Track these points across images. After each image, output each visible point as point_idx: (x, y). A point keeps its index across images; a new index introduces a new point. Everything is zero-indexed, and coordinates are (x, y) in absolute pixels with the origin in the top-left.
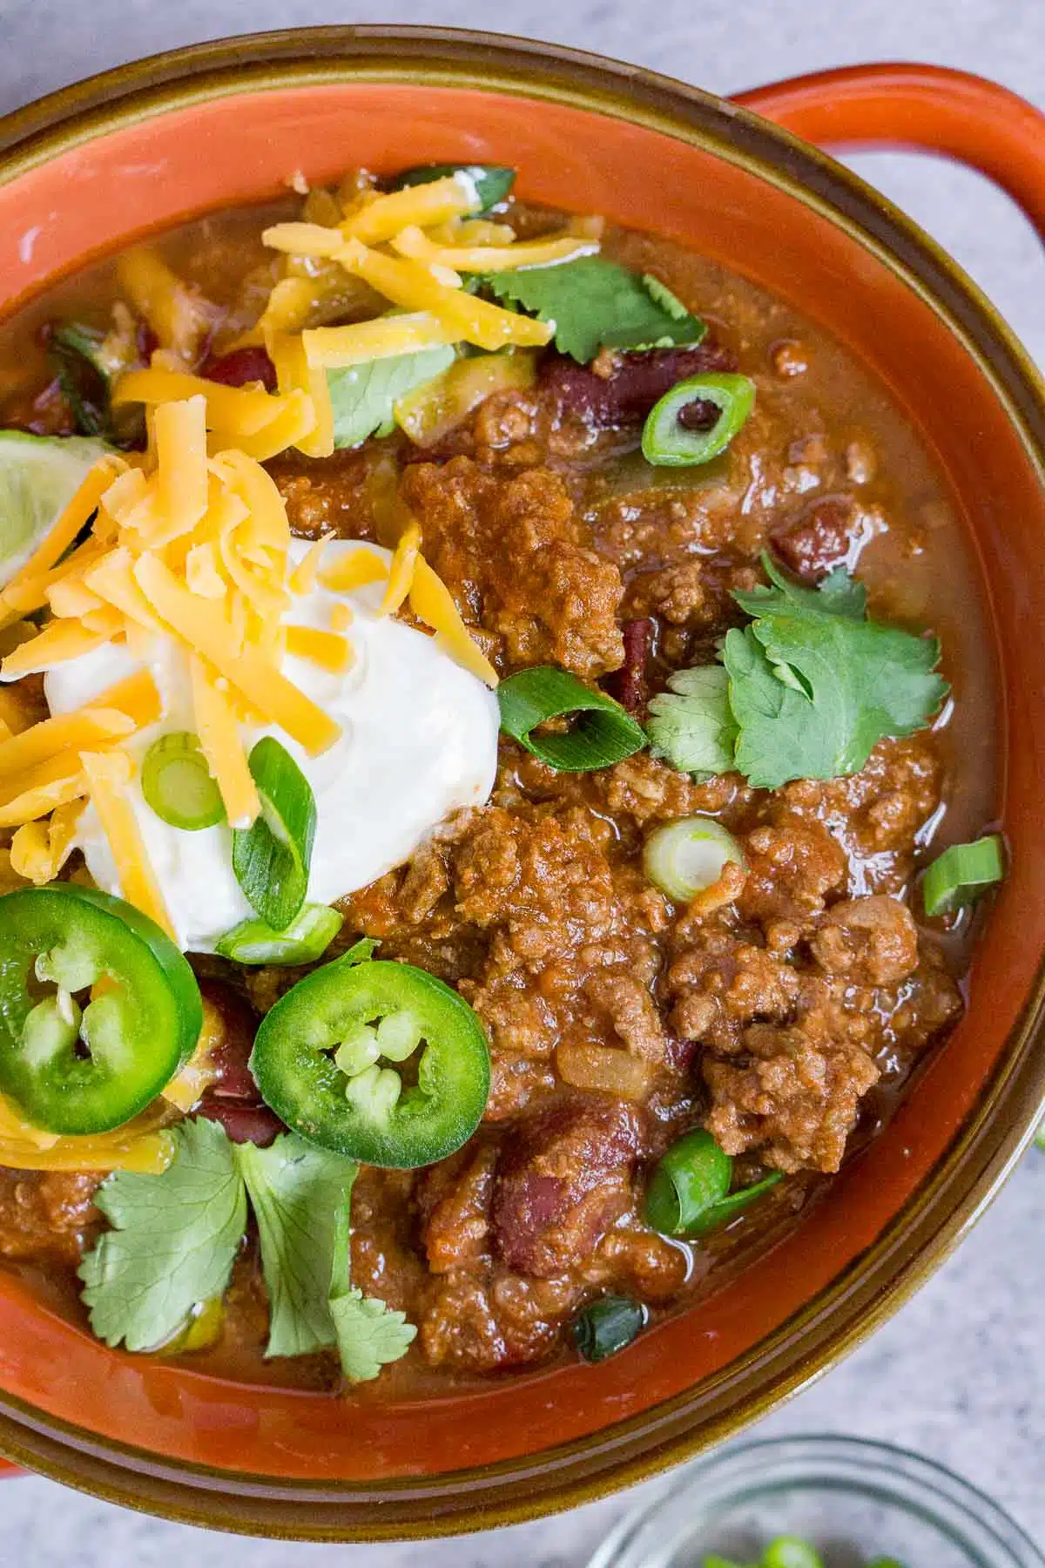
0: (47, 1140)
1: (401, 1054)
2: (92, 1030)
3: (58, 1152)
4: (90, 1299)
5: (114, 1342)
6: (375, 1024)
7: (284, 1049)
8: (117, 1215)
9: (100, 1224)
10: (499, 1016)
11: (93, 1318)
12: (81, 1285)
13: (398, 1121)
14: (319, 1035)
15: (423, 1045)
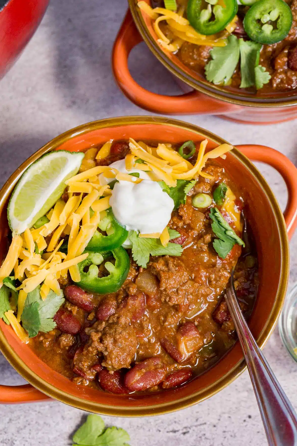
0: (204, 37)
1: (274, 19)
2: (216, 11)
3: (205, 41)
4: (206, 73)
5: (211, 81)
6: (269, 13)
7: (250, 19)
8: (214, 57)
9: (210, 58)
10: (294, 14)
11: (207, 77)
12: (205, 71)
13: (272, 33)
14: (257, 16)
15: (279, 18)
